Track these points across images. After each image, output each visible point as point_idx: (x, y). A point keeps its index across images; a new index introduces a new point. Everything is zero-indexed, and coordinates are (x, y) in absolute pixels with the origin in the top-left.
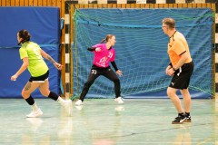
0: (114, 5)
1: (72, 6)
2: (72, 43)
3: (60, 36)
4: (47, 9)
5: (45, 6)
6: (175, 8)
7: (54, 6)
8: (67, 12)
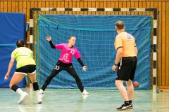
0: (70, 12)
1: (36, 12)
2: (36, 43)
3: (26, 37)
4: (15, 14)
5: (13, 12)
6: (120, 15)
7: (21, 12)
8: (31, 17)
